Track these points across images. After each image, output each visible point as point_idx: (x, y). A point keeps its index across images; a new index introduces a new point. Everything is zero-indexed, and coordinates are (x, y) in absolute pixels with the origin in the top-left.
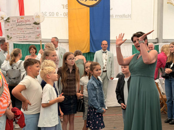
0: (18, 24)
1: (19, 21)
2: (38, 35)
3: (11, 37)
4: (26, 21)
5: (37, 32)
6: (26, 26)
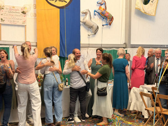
0: (10, 11)
1: (11, 9)
2: (24, 22)
3: (4, 20)
4: (16, 10)
5: (23, 19)
6: (16, 13)
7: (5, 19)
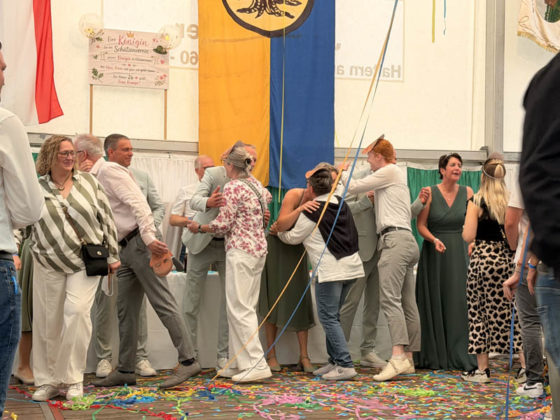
0: (120, 46)
1: (122, 41)
2: (162, 78)
4: (138, 43)
5: (159, 69)
6: (137, 54)
7: (105, 71)
